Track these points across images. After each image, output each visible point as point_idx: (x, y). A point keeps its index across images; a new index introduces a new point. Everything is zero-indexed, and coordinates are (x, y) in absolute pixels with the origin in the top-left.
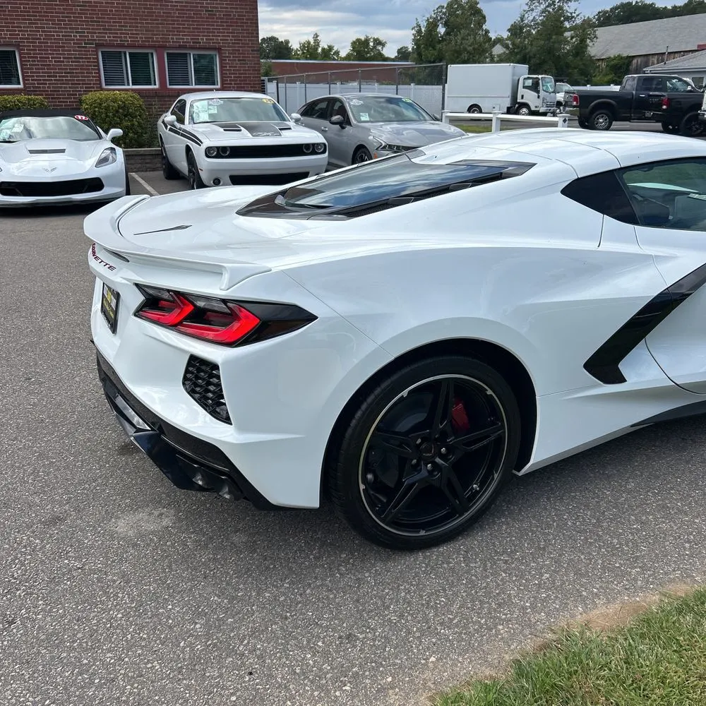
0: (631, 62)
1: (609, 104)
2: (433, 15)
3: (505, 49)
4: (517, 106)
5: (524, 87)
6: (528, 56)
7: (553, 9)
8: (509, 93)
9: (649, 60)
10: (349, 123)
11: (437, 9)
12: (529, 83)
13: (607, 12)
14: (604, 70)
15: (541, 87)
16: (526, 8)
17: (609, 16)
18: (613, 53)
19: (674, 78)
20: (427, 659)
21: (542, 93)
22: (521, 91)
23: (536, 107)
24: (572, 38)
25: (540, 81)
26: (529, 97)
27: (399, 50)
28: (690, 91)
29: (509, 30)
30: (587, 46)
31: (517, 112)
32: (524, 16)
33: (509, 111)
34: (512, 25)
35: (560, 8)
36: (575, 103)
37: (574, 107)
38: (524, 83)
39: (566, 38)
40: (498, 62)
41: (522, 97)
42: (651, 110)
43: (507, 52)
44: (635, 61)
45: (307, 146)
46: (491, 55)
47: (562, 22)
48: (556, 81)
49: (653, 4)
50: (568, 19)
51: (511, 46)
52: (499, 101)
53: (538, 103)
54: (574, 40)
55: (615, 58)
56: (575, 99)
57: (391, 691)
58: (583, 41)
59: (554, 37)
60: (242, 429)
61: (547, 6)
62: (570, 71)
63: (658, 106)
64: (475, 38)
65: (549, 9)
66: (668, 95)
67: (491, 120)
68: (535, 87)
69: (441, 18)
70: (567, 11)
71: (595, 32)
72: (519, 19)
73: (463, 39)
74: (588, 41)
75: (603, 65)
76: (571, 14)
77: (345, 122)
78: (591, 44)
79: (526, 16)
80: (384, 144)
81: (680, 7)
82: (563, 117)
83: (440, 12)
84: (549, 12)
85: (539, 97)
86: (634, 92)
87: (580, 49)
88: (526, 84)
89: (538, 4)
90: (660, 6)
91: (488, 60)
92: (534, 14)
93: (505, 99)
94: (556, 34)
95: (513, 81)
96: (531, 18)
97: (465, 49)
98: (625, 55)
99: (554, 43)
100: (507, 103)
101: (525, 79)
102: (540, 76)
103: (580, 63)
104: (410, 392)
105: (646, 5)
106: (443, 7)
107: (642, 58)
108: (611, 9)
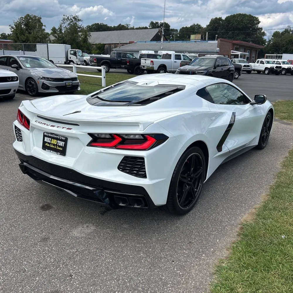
0: (104, 46)
1: (108, 62)
2: (18, 21)
3: (55, 38)
4: (68, 61)
5: (71, 54)
6: (65, 41)
7: (73, 24)
8: (64, 56)
9: (111, 46)
10: (21, 68)
11: (20, 18)
12: (72, 52)
13: (90, 26)
14: (95, 49)
15: (77, 55)
16: (62, 22)
17: (91, 28)
18: (97, 42)
19: (128, 53)
20: (216, 241)
21: (78, 57)
22: (69, 55)
23: (76, 62)
24: (82, 35)
25: (77, 52)
26: (73, 58)
27: (1, 34)
28: (135, 58)
29: (52, 30)
30: (88, 39)
31: (69, 64)
32: (61, 25)
33: (65, 63)
34: (53, 28)
35: (76, 23)
36: (95, 61)
37: (95, 63)
38: (70, 52)
39: (79, 35)
40: (53, 43)
41: (70, 58)
42: (123, 65)
43: (56, 39)
44: (106, 46)
45: (9, 78)
46: (50, 40)
47: (77, 29)
48: (83, 52)
49: (106, 25)
50: (79, 28)
51: (57, 37)
52: (61, 59)
53: (77, 60)
54: (82, 36)
55: (98, 44)
56: (95, 60)
57: (216, 252)
58: (86, 37)
59: (75, 34)
60: (151, 179)
61: (70, 22)
62: (83, 48)
63: (125, 63)
64: (42, 32)
65: (71, 23)
66: (129, 60)
67: (73, 67)
68: (75, 54)
69: (23, 22)
70: (78, 25)
71: (90, 33)
72: (60, 26)
73: (36, 32)
74: (88, 37)
75: (95, 46)
76: (80, 26)
77: (19, 67)
78: (89, 38)
79: (62, 25)
80: (41, 77)
81: (116, 27)
82: (103, 67)
83: (22, 20)
84: (71, 24)
85: (77, 58)
86: (116, 58)
87: (85, 40)
88: (71, 53)
89: (66, 21)
90: (109, 26)
91: (48, 42)
92: (65, 25)
93: (63, 58)
94: (75, 33)
95: (65, 51)
96: (64, 26)
97: (38, 37)
98: (102, 43)
99: (75, 37)
100: (64, 60)
101: (70, 51)
102: (76, 50)
103: (86, 45)
104: (187, 160)
105: (104, 25)
106: (23, 18)
107: (108, 45)
108: (92, 25)
